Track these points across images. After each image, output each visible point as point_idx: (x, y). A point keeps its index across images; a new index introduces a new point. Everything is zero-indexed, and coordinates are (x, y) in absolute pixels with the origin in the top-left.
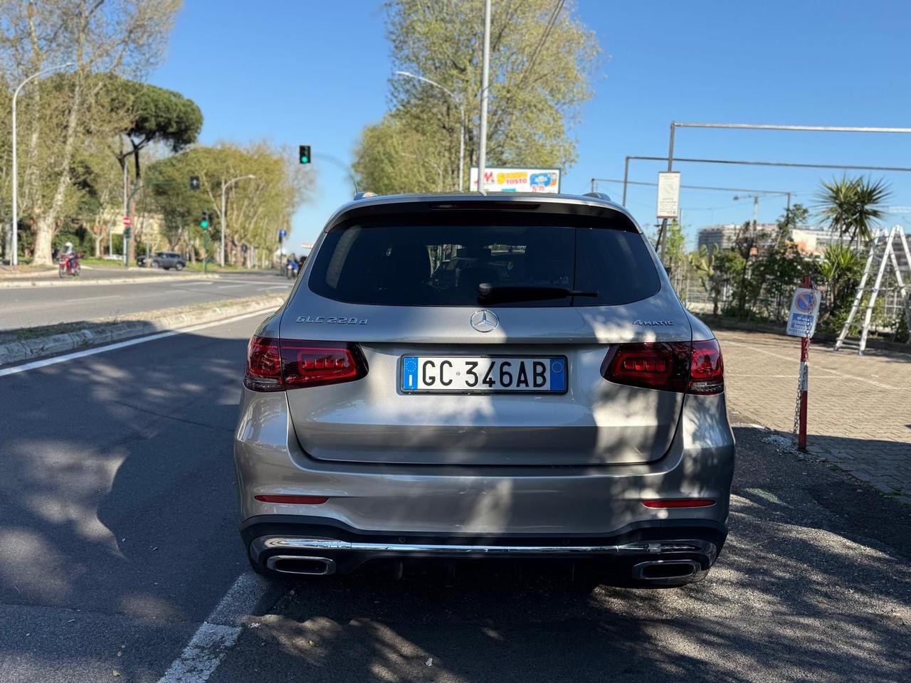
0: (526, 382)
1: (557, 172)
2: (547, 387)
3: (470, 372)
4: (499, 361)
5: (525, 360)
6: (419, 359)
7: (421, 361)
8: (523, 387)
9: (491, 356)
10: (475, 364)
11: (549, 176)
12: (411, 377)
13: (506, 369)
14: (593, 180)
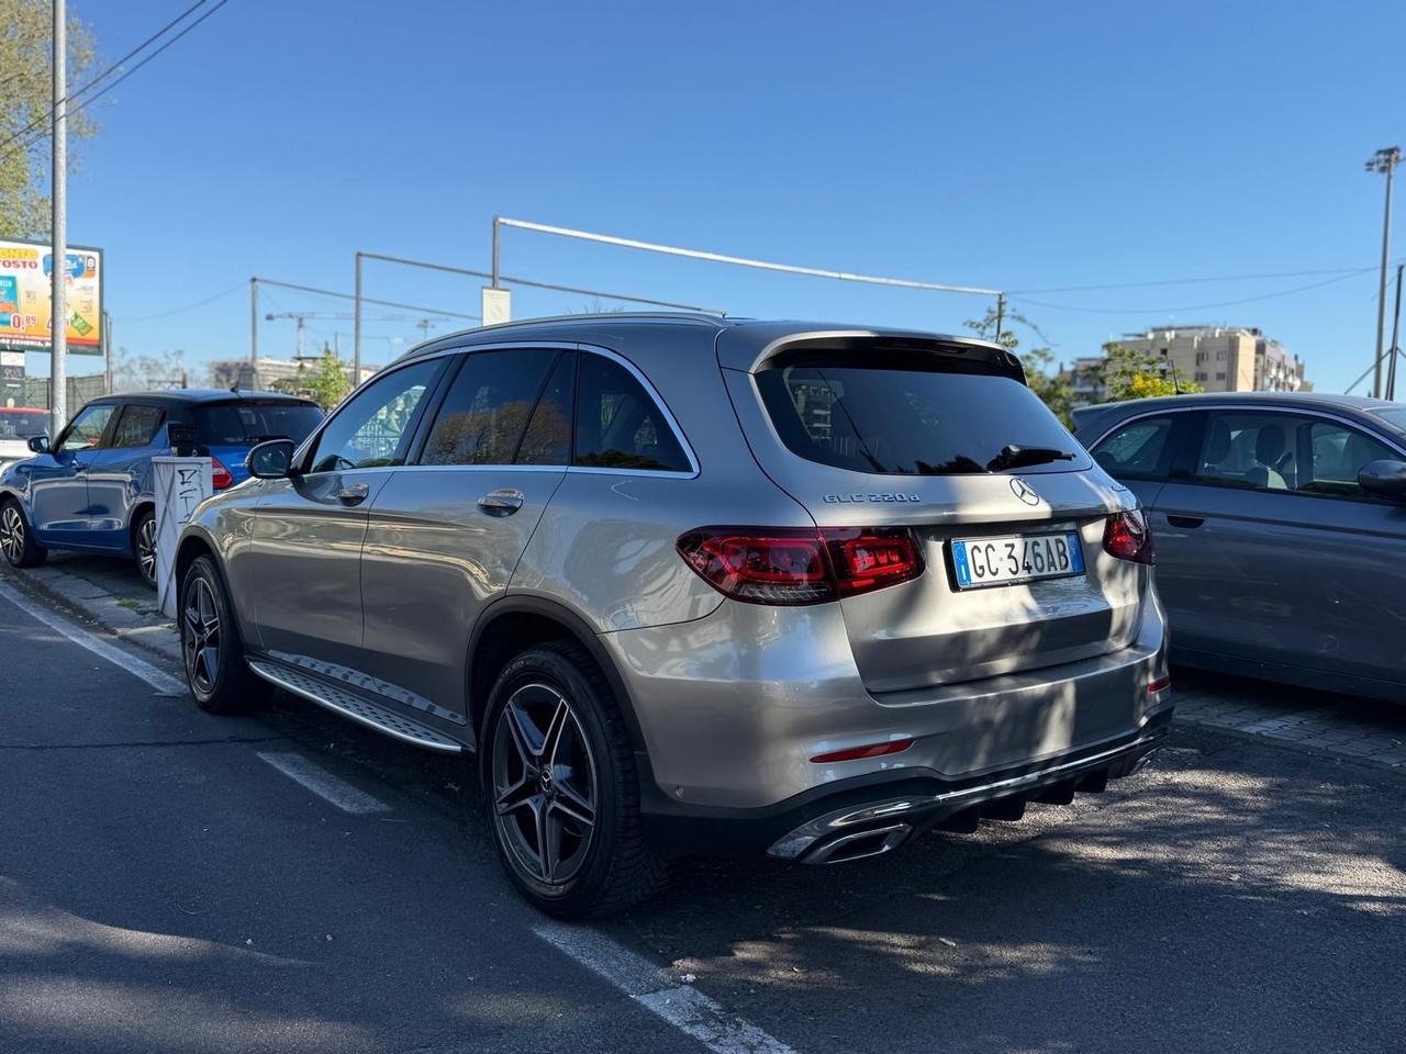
0: (1053, 564)
1: (96, 255)
2: (1069, 569)
3: (1010, 556)
4: (1030, 540)
5: (1048, 538)
6: (966, 544)
7: (969, 545)
8: (1053, 572)
9: (1025, 535)
10: (1012, 546)
11: (81, 260)
12: (963, 567)
13: (1037, 549)
14: (254, 280)
